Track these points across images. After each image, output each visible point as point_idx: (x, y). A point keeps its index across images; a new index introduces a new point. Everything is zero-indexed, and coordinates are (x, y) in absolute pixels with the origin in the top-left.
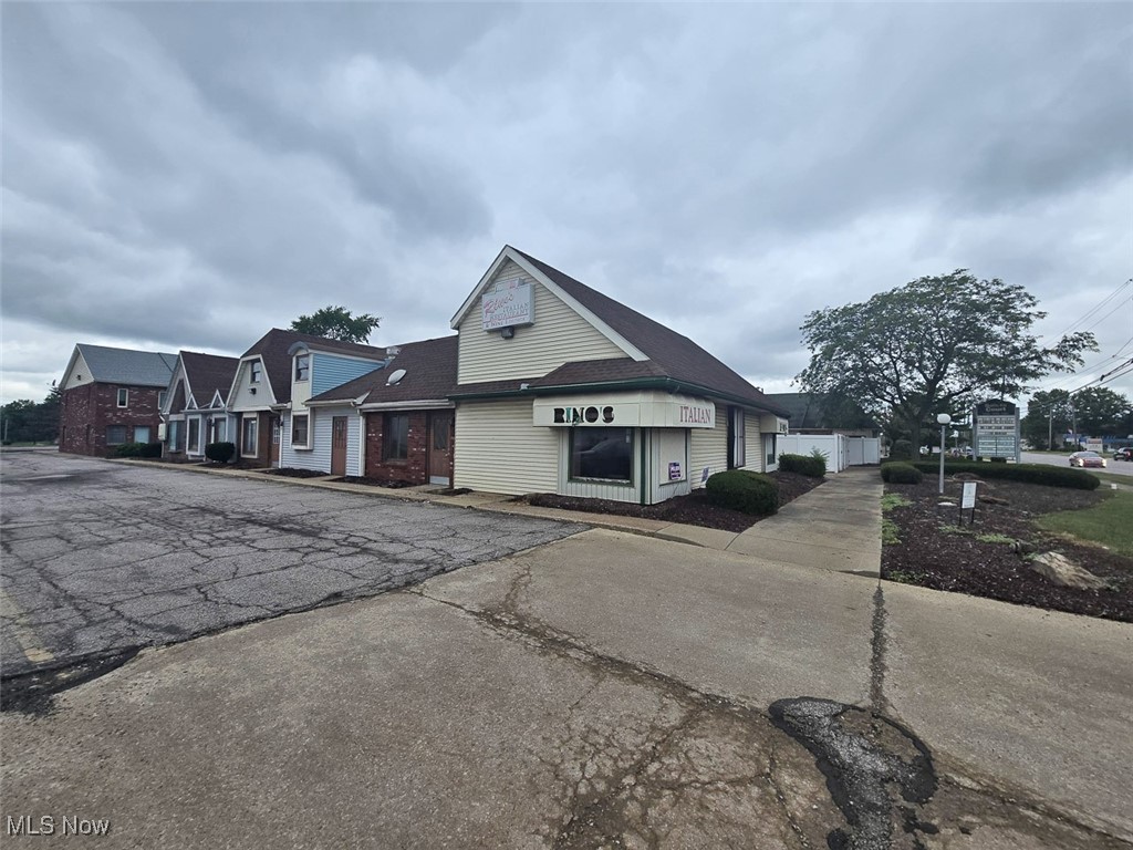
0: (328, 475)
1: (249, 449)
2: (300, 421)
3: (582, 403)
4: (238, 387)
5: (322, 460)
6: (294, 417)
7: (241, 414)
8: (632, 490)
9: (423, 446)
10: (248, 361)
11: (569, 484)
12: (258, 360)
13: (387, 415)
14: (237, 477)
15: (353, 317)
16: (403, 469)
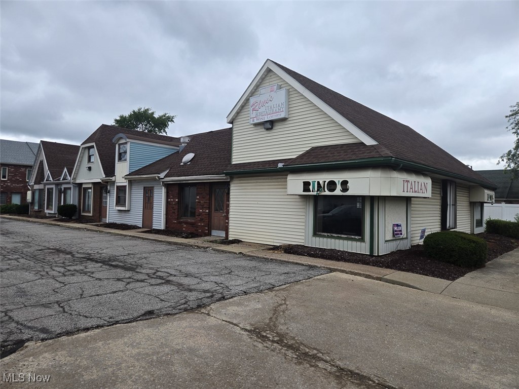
0: (140, 228)
1: (87, 209)
2: (121, 189)
3: (324, 178)
4: (79, 166)
5: (136, 218)
6: (117, 187)
7: (81, 184)
8: (363, 244)
9: (206, 208)
10: (86, 148)
11: (314, 238)
12: (92, 147)
13: (182, 186)
14: (79, 229)
15: (156, 116)
16: (192, 224)
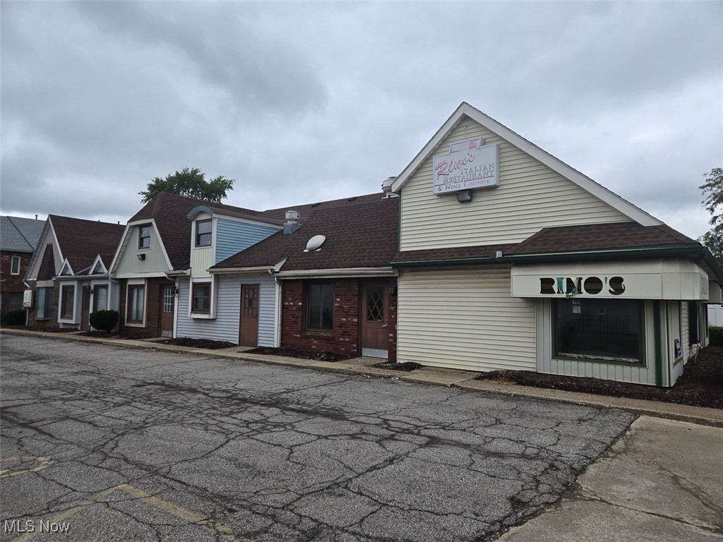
0: (235, 345)
1: (134, 317)
2: (202, 289)
3: (580, 273)
4: (123, 253)
5: (228, 329)
6: (194, 284)
7: (124, 281)
8: (643, 370)
9: (354, 316)
10: (135, 226)
11: (554, 362)
12: (150, 225)
13: (307, 283)
15: (207, 180)
16: (328, 339)
